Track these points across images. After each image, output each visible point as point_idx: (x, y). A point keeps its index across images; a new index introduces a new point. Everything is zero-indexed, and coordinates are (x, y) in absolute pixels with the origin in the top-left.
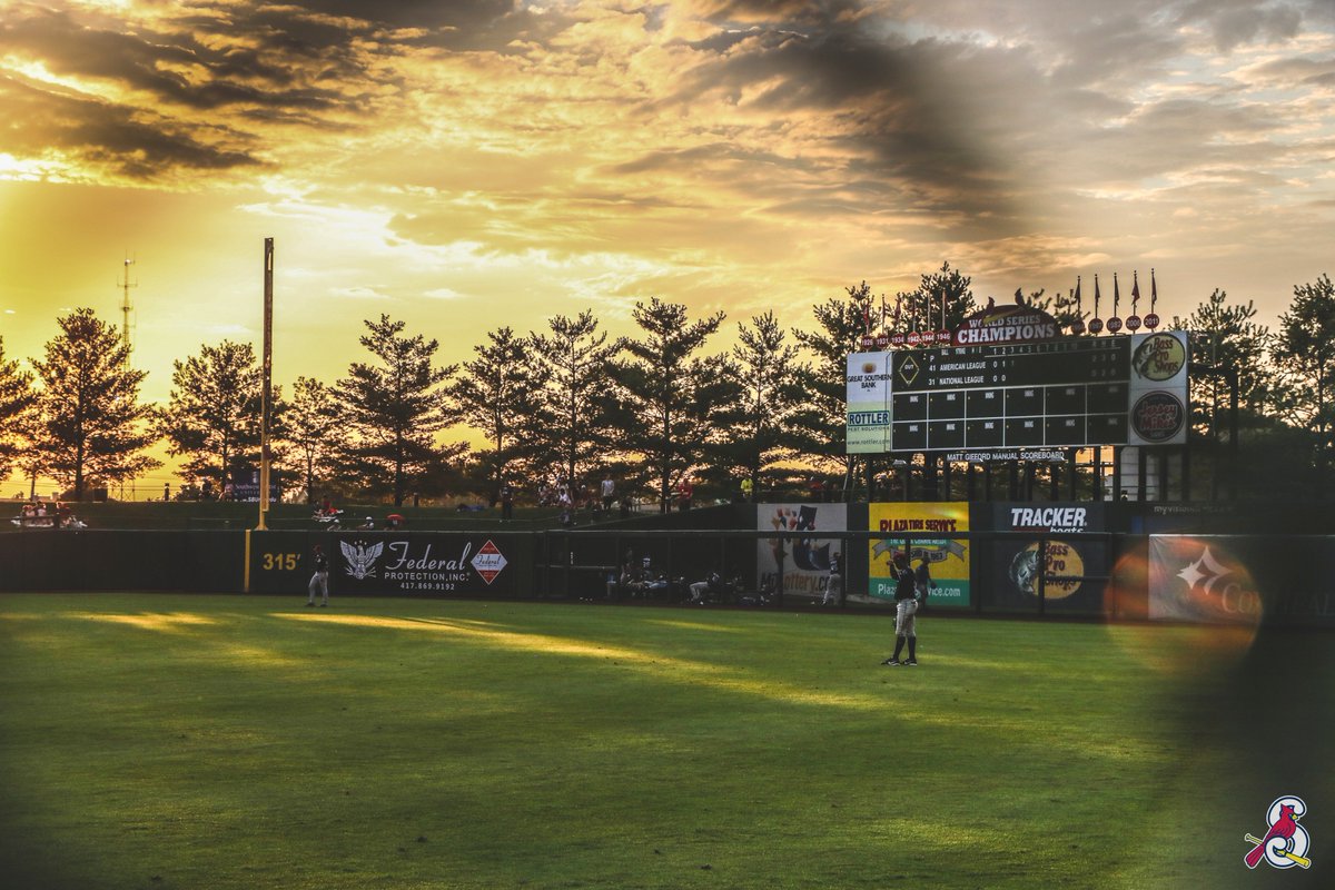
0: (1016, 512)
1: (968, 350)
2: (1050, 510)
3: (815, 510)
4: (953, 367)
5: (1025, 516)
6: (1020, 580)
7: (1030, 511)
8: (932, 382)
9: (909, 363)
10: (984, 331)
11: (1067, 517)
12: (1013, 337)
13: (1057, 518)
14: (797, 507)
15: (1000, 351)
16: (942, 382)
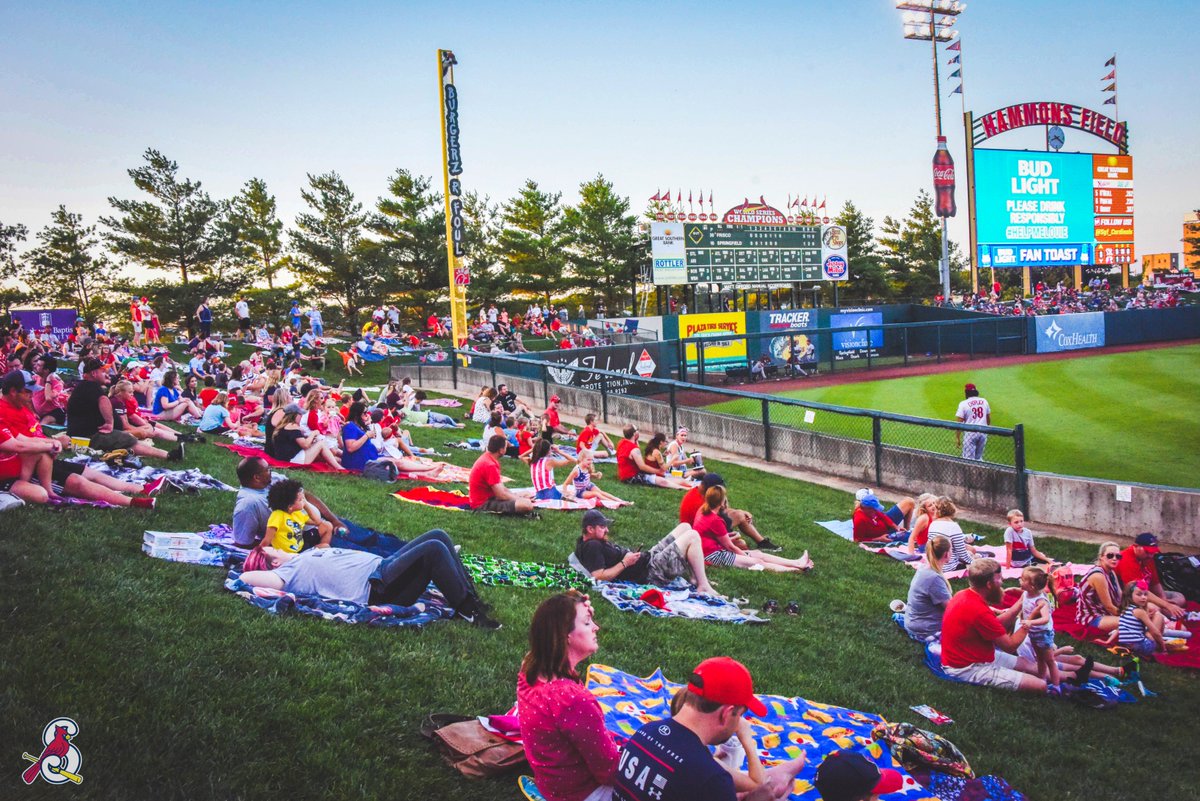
0: (772, 316)
1: (734, 226)
2: (790, 314)
3: (637, 321)
4: (724, 235)
5: (777, 318)
6: (776, 353)
7: (780, 315)
8: (712, 243)
9: (696, 231)
10: (744, 216)
11: (799, 317)
12: (761, 221)
13: (794, 319)
14: (622, 321)
15: (753, 228)
16: (719, 243)
